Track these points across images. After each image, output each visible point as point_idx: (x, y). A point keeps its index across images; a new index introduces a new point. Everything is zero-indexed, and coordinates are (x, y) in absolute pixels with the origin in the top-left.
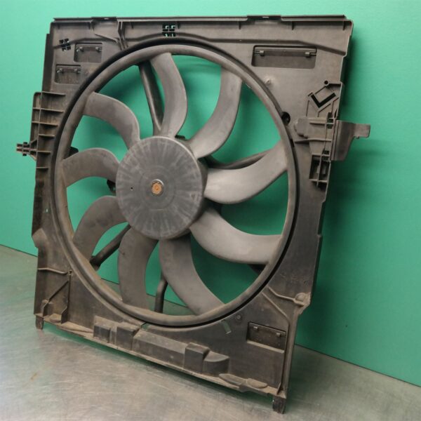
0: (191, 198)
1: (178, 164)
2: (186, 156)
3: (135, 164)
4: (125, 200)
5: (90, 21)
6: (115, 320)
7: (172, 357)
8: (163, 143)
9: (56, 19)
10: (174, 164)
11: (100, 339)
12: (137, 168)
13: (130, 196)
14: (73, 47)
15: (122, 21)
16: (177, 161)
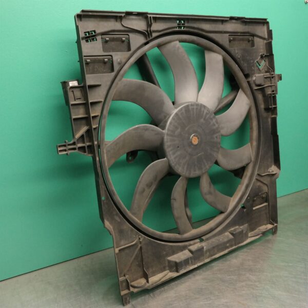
0: (216, 139)
1: (204, 119)
2: (208, 112)
3: (177, 128)
4: (175, 158)
5: (123, 15)
6: (182, 251)
7: (228, 245)
8: (193, 107)
9: (83, 11)
10: (202, 120)
11: (185, 269)
12: (179, 130)
13: (179, 153)
14: (99, 38)
15: (152, 16)
16: (204, 117)
